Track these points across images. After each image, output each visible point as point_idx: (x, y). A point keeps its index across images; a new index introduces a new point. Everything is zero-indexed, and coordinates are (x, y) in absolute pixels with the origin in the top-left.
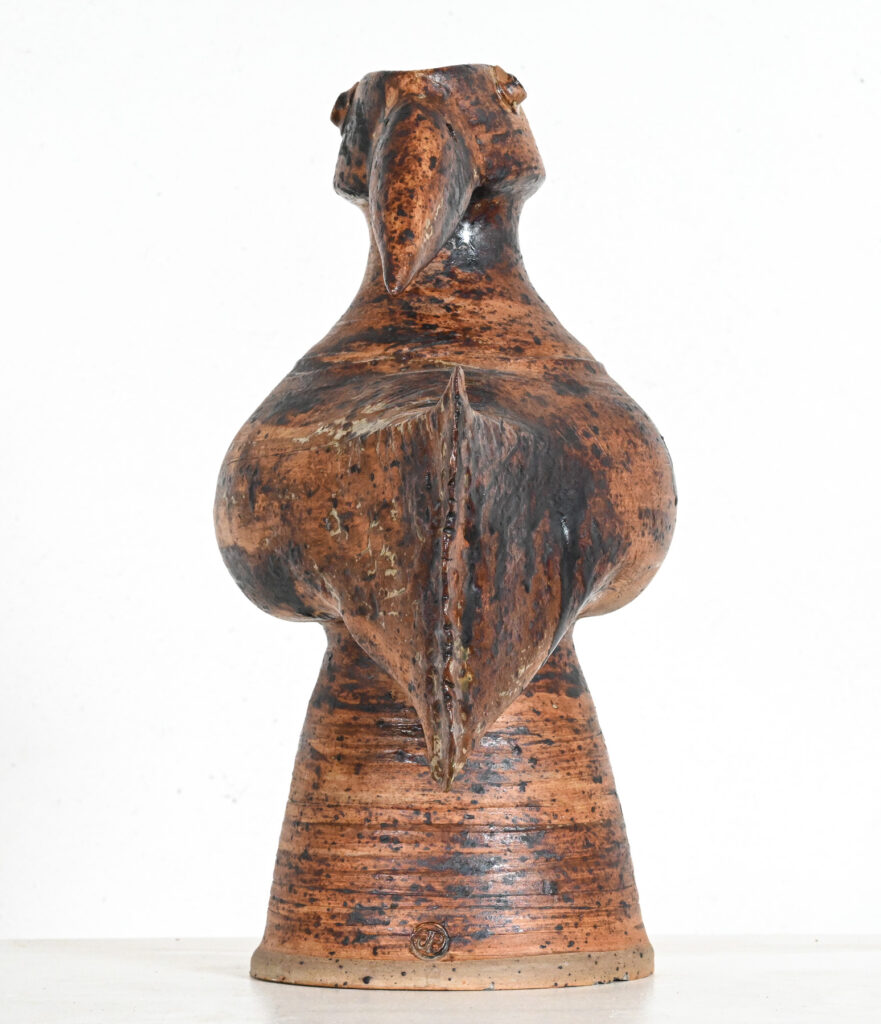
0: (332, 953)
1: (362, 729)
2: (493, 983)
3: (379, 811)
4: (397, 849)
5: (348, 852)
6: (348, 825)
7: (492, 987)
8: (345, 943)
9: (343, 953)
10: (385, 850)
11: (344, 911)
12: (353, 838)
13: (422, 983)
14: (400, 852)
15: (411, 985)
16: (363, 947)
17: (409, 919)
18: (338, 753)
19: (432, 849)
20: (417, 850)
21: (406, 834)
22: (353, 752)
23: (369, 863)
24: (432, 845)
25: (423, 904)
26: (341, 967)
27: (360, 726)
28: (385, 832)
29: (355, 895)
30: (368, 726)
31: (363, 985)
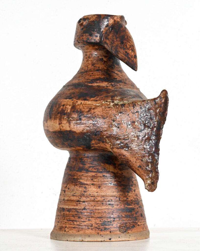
0: (98, 233)
1: (99, 177)
2: (137, 238)
3: (107, 197)
4: (113, 207)
5: (100, 208)
6: (99, 201)
7: (137, 239)
8: (101, 230)
9: (102, 233)
10: (110, 207)
11: (100, 222)
12: (101, 204)
13: (124, 239)
14: (114, 207)
15: (121, 240)
16: (107, 231)
17: (118, 224)
18: (92, 183)
19: (121, 206)
20: (118, 207)
21: (115, 203)
22: (97, 183)
23: (106, 210)
24: (121, 205)
25: (121, 220)
26: (102, 236)
27: (98, 176)
28: (109, 203)
29: (103, 218)
30: (100, 176)
31: (110, 241)
